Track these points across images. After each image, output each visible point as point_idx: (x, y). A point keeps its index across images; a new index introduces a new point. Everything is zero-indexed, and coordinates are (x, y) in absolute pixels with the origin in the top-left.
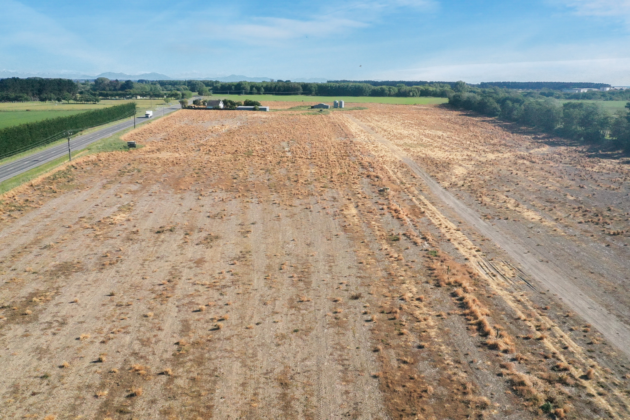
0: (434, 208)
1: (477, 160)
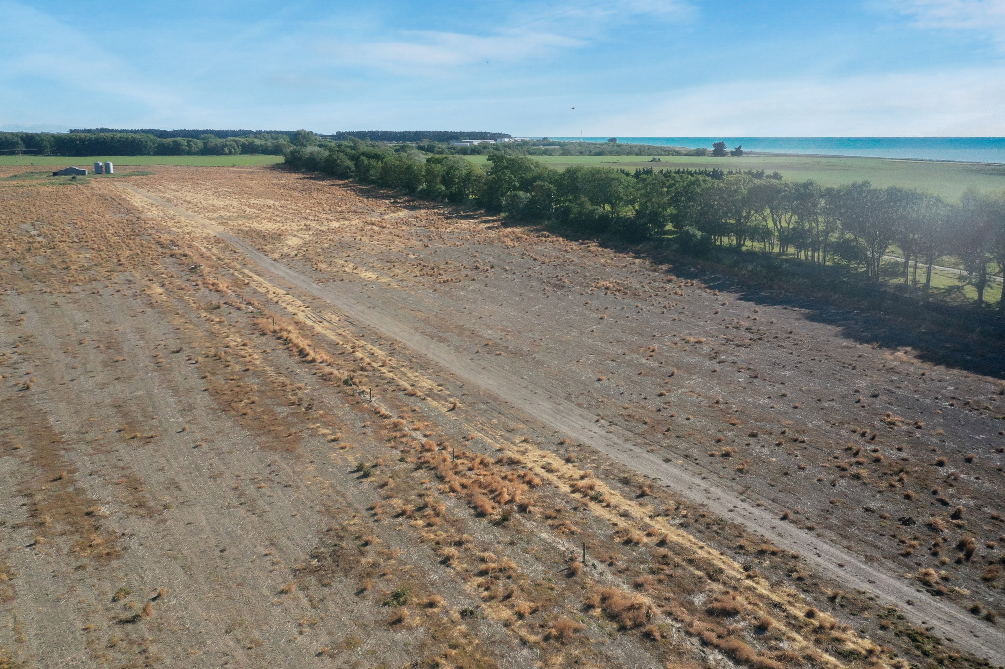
0: (260, 279)
1: (317, 230)
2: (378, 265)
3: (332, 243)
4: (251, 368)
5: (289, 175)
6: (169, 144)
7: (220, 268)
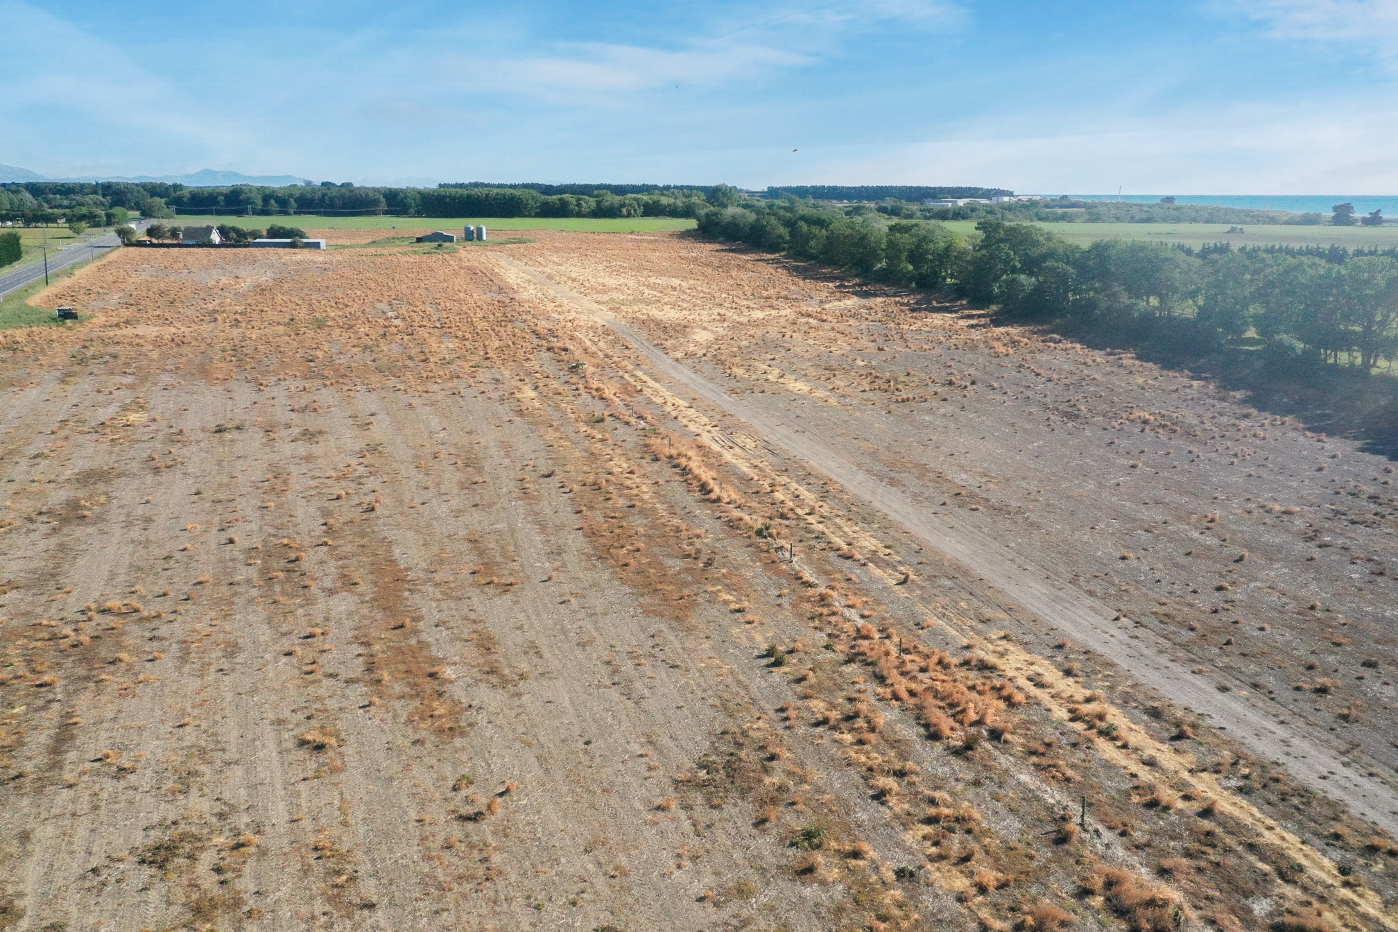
0: (657, 385)
1: (734, 321)
2: (813, 372)
3: (752, 340)
4: (638, 503)
5: (702, 245)
6: (555, 204)
7: (607, 368)
